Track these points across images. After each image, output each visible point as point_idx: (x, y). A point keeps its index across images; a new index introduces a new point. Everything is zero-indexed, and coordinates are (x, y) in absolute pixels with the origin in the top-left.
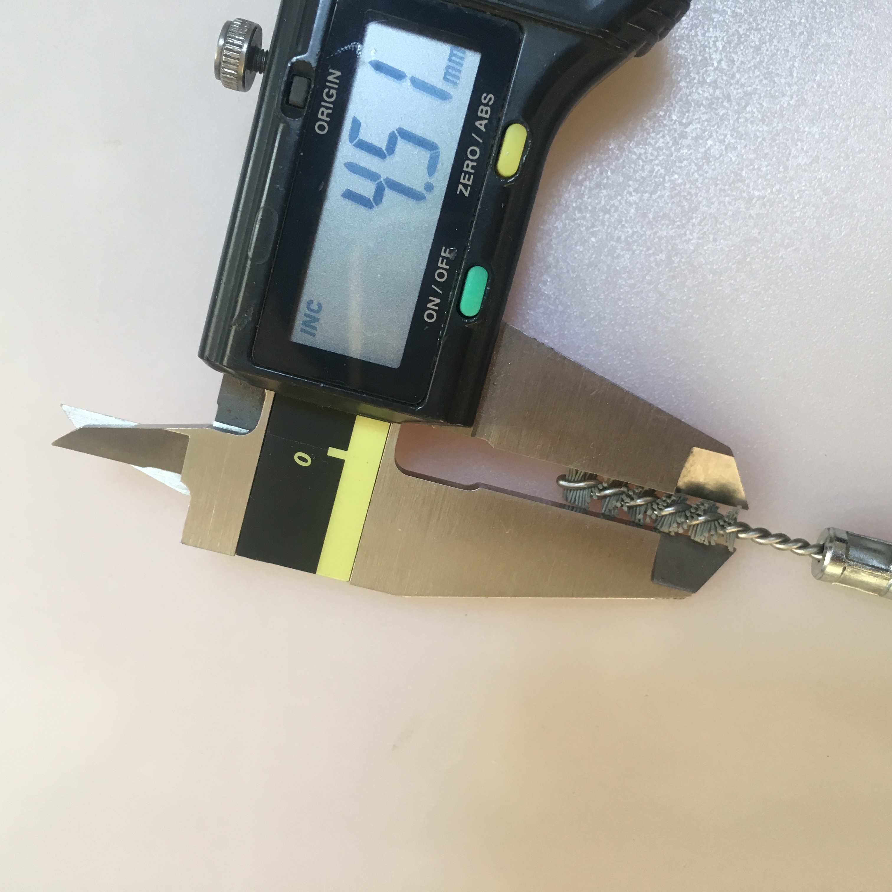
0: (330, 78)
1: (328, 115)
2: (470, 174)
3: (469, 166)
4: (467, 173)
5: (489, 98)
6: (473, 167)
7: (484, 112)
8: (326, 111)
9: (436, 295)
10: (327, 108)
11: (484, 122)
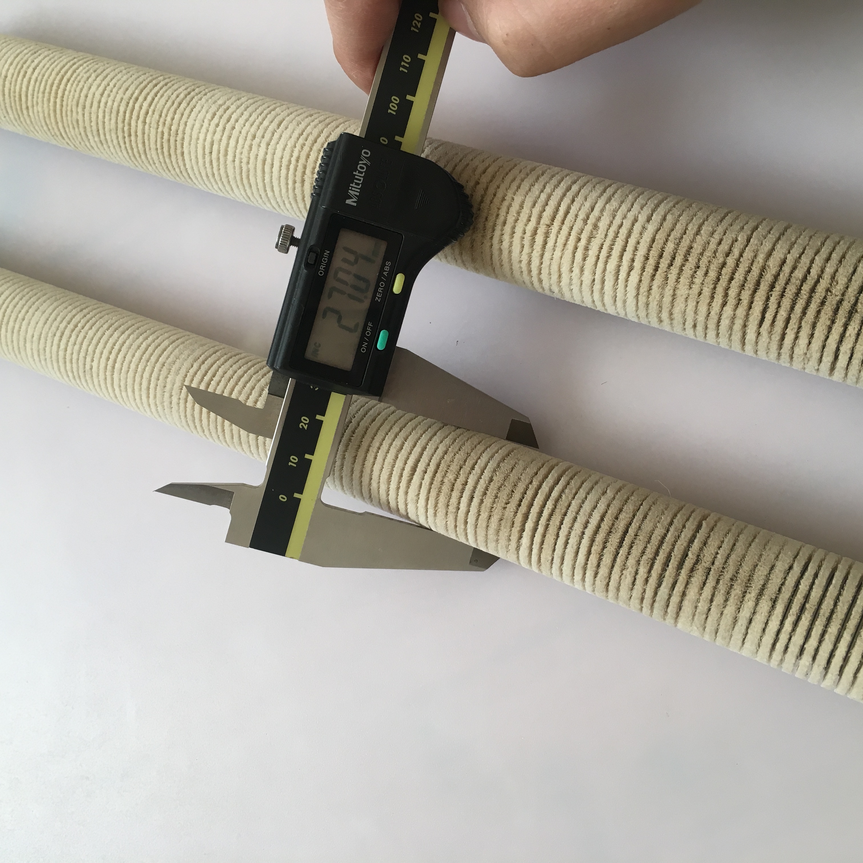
0: (325, 254)
1: (324, 268)
2: (381, 293)
3: (380, 290)
4: (379, 292)
5: (388, 263)
6: (382, 290)
7: (387, 268)
8: (323, 267)
9: (366, 342)
10: (323, 265)
11: (386, 273)
